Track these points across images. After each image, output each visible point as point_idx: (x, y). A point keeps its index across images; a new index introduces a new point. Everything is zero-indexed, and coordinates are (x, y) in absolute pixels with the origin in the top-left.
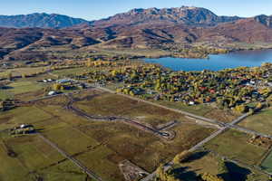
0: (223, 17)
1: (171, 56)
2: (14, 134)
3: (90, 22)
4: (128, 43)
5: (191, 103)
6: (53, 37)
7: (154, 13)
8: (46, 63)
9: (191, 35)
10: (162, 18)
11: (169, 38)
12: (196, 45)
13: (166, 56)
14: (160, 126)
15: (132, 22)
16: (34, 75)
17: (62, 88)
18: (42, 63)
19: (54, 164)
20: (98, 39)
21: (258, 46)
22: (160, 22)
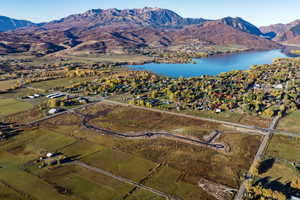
0: (188, 19)
1: (154, 61)
2: (45, 165)
3: (39, 25)
4: (101, 48)
5: (218, 110)
6: (6, 43)
7: (114, 14)
8: (14, 75)
9: (164, 38)
10: (124, 20)
11: (141, 42)
12: (174, 49)
13: (149, 62)
14: (206, 138)
15: (91, 24)
16: (10, 91)
17: (62, 104)
18: (8, 75)
19: (127, 196)
20: (61, 45)
21: (233, 48)
22: (124, 25)
